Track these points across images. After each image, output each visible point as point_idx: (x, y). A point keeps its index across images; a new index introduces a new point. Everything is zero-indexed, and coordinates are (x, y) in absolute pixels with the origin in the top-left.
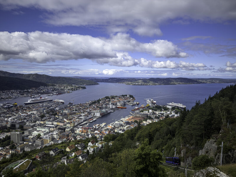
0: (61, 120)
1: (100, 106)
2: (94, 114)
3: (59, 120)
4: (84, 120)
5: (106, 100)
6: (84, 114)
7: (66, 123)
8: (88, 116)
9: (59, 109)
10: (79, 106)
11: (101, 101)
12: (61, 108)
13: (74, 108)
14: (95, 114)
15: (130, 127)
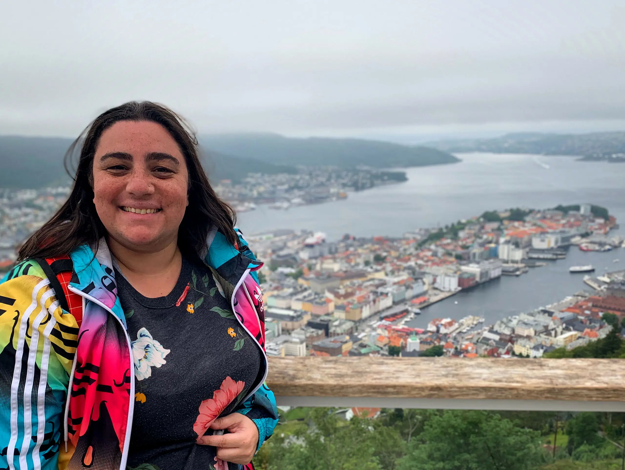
0: (316, 294)
1: (460, 251)
2: (434, 282)
3: (310, 295)
4: (396, 300)
5: (483, 227)
6: (396, 280)
7: (331, 307)
8: (408, 287)
9: (311, 258)
10: (379, 249)
11: (463, 229)
12: (317, 254)
13: (359, 255)
14: (438, 280)
15: (579, 337)
